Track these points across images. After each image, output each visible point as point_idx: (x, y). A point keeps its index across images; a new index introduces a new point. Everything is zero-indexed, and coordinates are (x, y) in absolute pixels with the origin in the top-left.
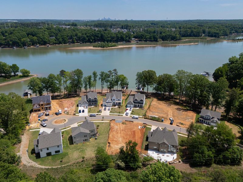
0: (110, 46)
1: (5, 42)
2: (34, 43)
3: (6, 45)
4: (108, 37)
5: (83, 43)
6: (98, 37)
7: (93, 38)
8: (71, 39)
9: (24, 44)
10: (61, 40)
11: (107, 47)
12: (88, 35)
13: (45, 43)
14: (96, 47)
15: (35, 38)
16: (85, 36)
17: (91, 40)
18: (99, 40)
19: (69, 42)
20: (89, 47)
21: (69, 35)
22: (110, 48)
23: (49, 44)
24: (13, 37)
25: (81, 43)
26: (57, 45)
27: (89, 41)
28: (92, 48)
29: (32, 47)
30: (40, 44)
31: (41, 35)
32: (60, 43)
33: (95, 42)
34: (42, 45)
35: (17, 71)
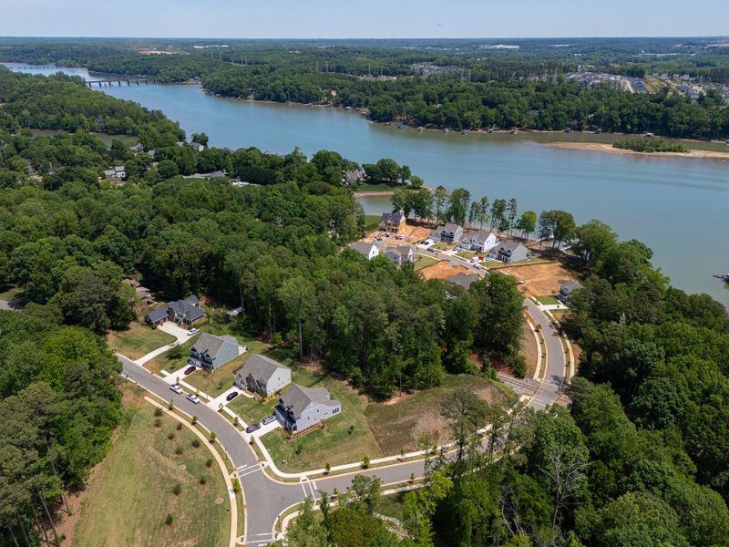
0: (661, 148)
1: (435, 118)
2: (485, 124)
3: (435, 123)
4: (681, 123)
5: (605, 131)
6: (653, 118)
7: (636, 120)
8: (574, 118)
9: (466, 125)
10: (549, 119)
11: (652, 151)
12: (625, 111)
13: (508, 125)
14: (621, 147)
15: (492, 112)
16: (615, 114)
17: (629, 127)
18: (652, 128)
19: (569, 126)
20: (604, 146)
21: (573, 108)
22: (662, 153)
23: (519, 126)
24: (452, 109)
25: (597, 133)
26: (535, 131)
27: (623, 129)
28: (609, 147)
29: (480, 131)
30: (497, 124)
31: (506, 108)
32: (545, 127)
33: (640, 131)
34: (502, 127)
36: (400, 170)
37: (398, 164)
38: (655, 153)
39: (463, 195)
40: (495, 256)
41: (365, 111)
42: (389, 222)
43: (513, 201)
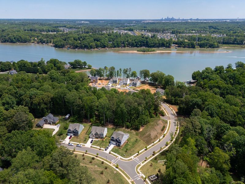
0: (149, 51)
1: (80, 45)
2: (97, 47)
3: (81, 47)
4: (151, 43)
5: (132, 47)
6: (144, 42)
7: (140, 43)
8: (123, 44)
9: (91, 48)
10: (116, 44)
11: (147, 52)
12: (136, 41)
13: (104, 47)
14: (139, 51)
15: (99, 43)
16: (134, 42)
17: (138, 45)
18: (144, 45)
19: (122, 46)
20: (134, 51)
21: (122, 41)
22: (150, 52)
23: (107, 47)
24: (85, 42)
25: (130, 48)
26: (112, 48)
27: (136, 46)
28: (136, 52)
29: (96, 49)
30: (101, 47)
31: (102, 41)
32: (115, 47)
33: (141, 47)
34: (103, 48)
35: (86, 65)
36: (83, 63)
37: (82, 61)
38: (148, 52)
39: (113, 68)
40: (132, 85)
41: (51, 44)
42: (94, 79)
43: (130, 68)
